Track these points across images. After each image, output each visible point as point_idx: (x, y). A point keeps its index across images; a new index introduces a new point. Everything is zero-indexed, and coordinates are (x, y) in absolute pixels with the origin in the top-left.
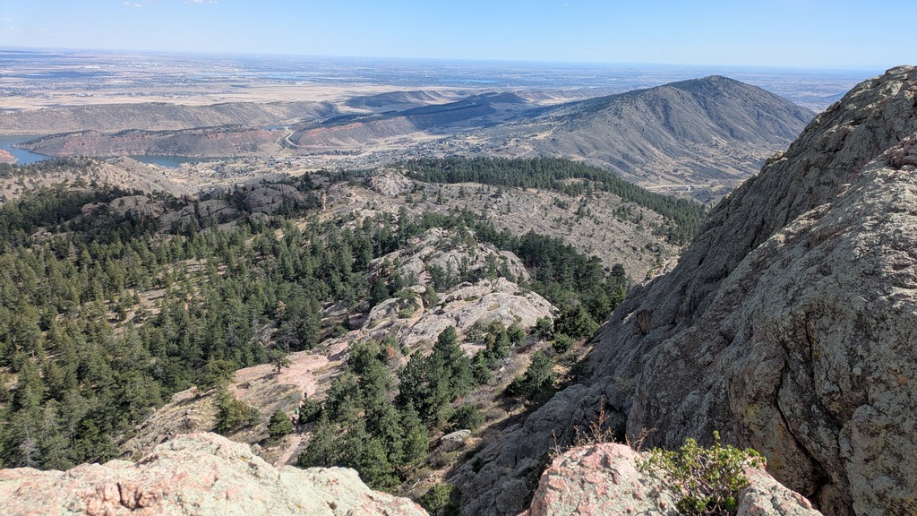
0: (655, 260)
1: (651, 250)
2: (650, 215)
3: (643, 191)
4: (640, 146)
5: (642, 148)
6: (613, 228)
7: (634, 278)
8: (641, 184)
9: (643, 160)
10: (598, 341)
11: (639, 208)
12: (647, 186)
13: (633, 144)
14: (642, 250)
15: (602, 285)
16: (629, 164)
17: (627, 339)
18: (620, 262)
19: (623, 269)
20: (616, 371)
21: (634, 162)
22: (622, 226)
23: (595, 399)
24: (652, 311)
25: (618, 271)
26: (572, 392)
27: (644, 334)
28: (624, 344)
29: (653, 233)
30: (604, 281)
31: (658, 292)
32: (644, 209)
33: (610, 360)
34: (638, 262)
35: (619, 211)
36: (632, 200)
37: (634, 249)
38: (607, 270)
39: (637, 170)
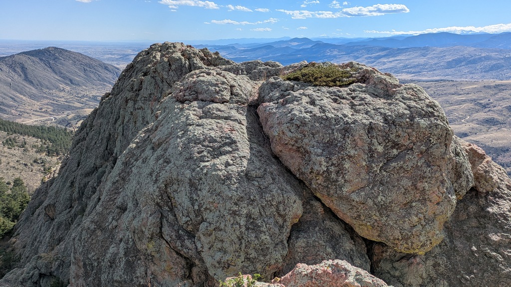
0: (42, 169)
1: (38, 163)
2: (31, 140)
3: (21, 125)
4: (11, 95)
5: (13, 97)
6: (5, 154)
7: (31, 184)
8: (19, 121)
9: (16, 104)
10: (18, 234)
11: (22, 137)
12: (23, 121)
13: (5, 94)
14: (32, 165)
15: (9, 195)
16: (6, 108)
17: (41, 226)
18: (17, 175)
19: (21, 180)
20: (39, 250)
21: (10, 106)
22: (12, 151)
23: (31, 274)
24: (55, 203)
25: (18, 183)
26: (11, 276)
27: (53, 219)
28: (40, 230)
29: (37, 152)
30: (9, 192)
31: (55, 190)
32: (26, 137)
33: (33, 244)
34: (30, 173)
35: (7, 141)
36: (15, 132)
37: (26, 165)
38: (9, 183)
39: (13, 111)
